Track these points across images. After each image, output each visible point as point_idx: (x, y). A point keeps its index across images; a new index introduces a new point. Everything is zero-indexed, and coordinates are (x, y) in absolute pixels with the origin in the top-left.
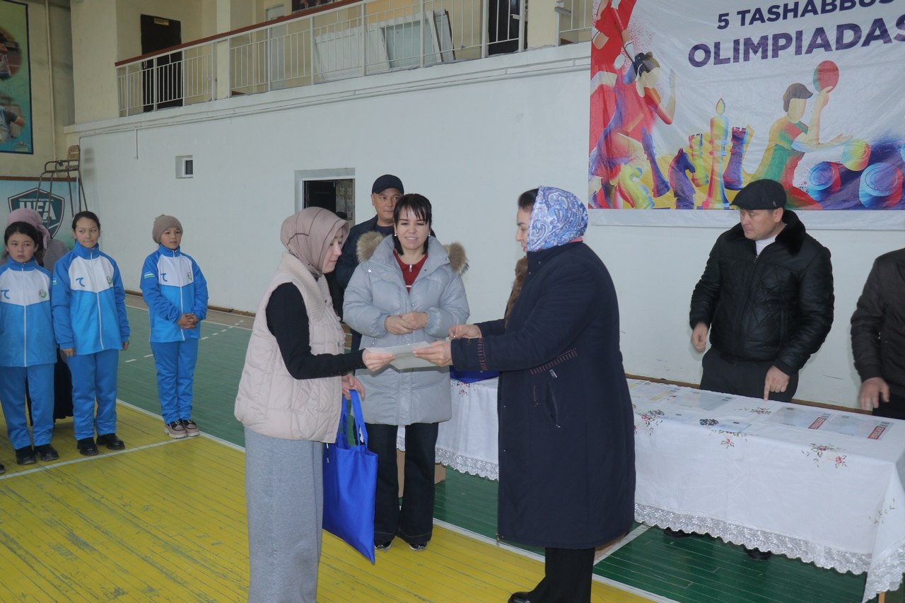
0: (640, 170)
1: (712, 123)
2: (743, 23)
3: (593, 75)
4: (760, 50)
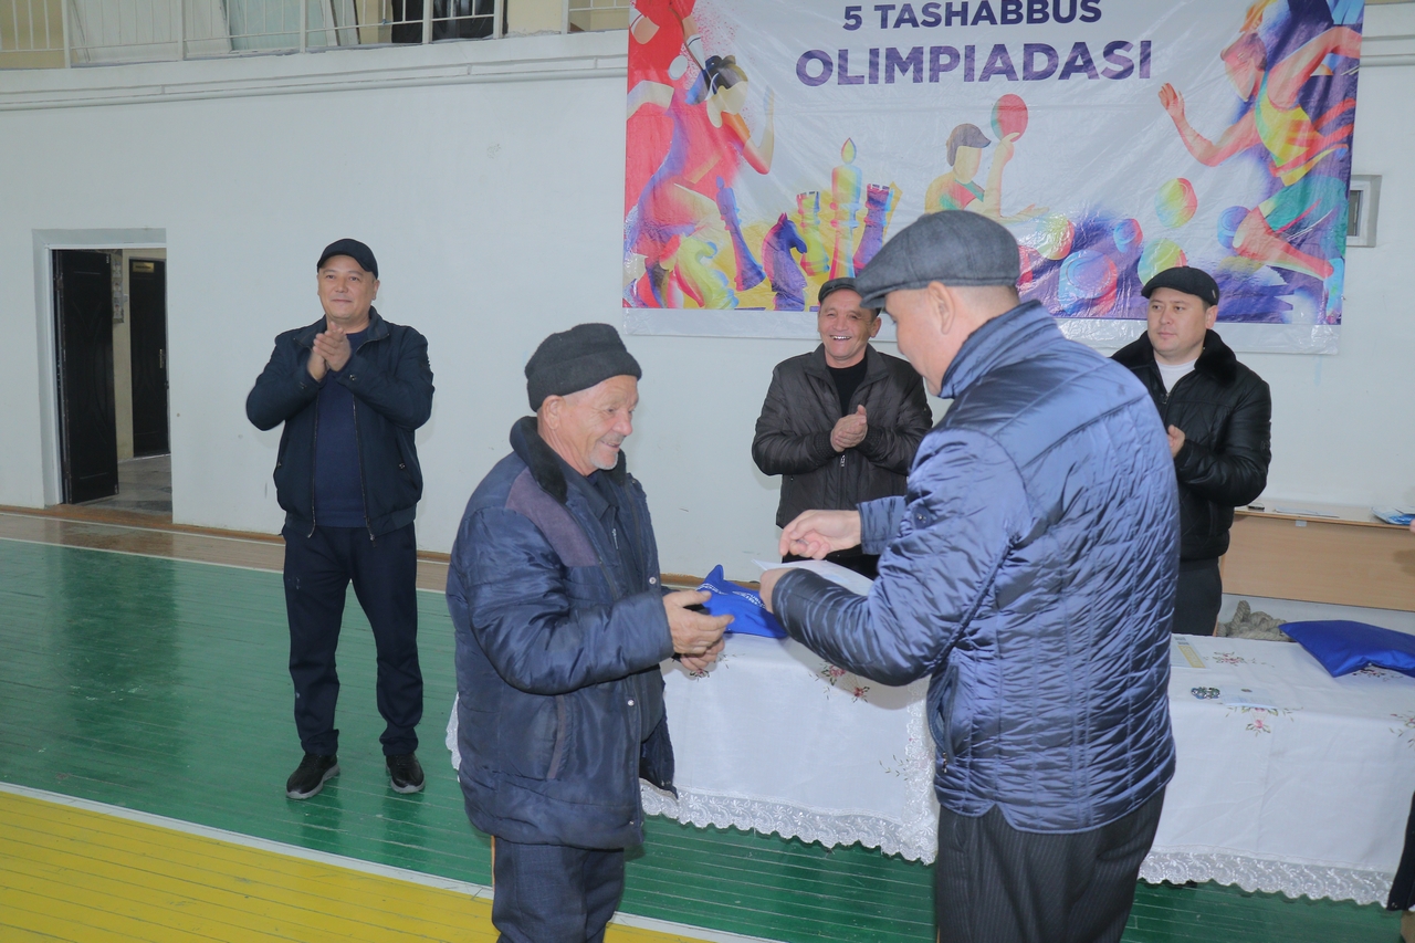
0: (713, 246)
1: (835, 176)
2: (884, 24)
3: (631, 85)
4: (912, 68)
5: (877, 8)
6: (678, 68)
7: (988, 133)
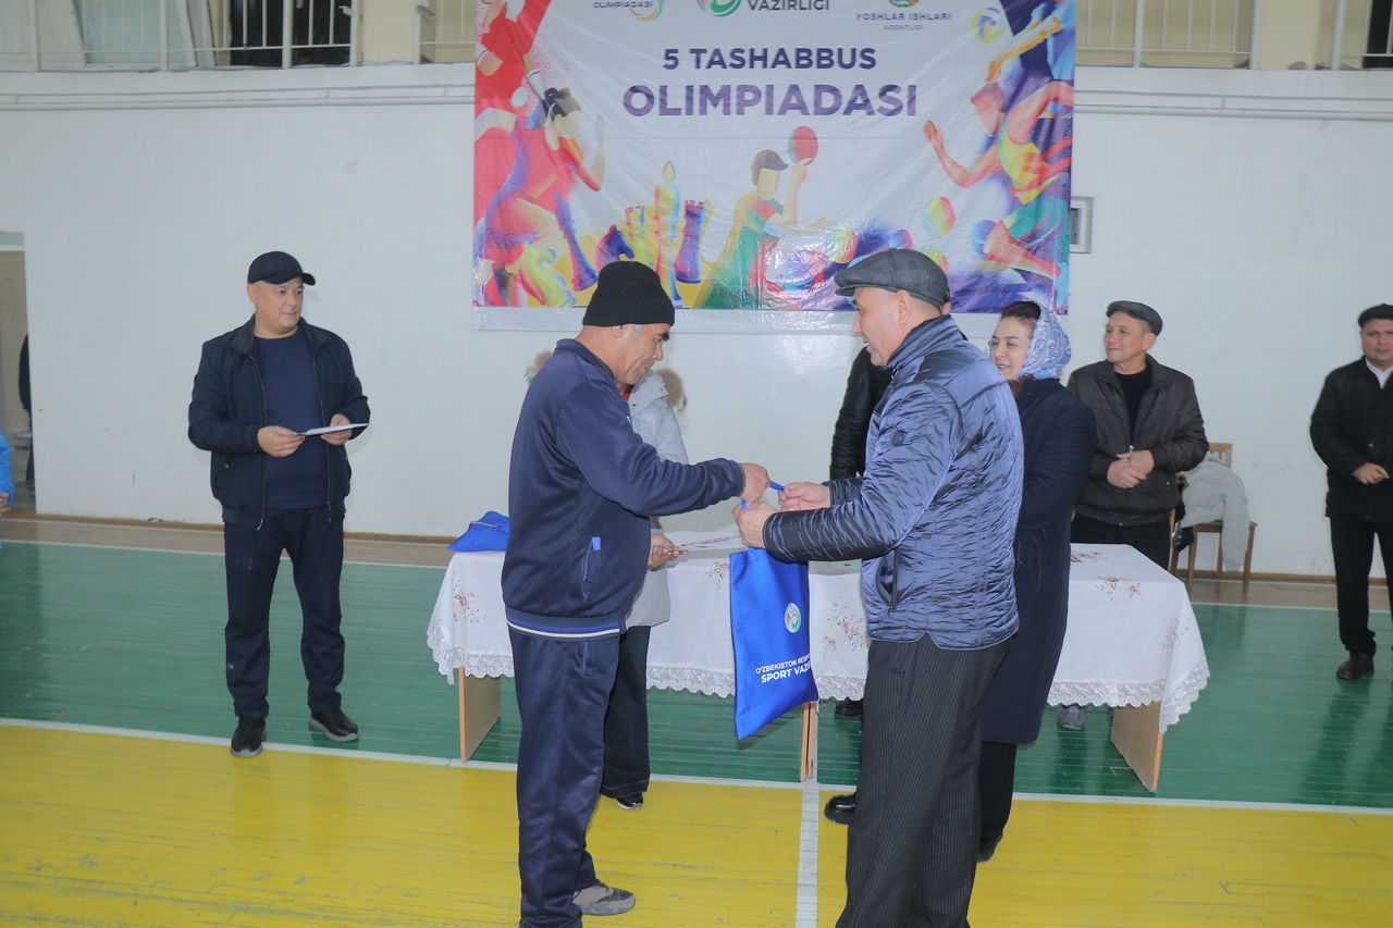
0: (553, 252)
1: (657, 193)
2: (698, 66)
3: (478, 111)
4: (721, 102)
5: (693, 51)
6: (519, 98)
7: (786, 159)
